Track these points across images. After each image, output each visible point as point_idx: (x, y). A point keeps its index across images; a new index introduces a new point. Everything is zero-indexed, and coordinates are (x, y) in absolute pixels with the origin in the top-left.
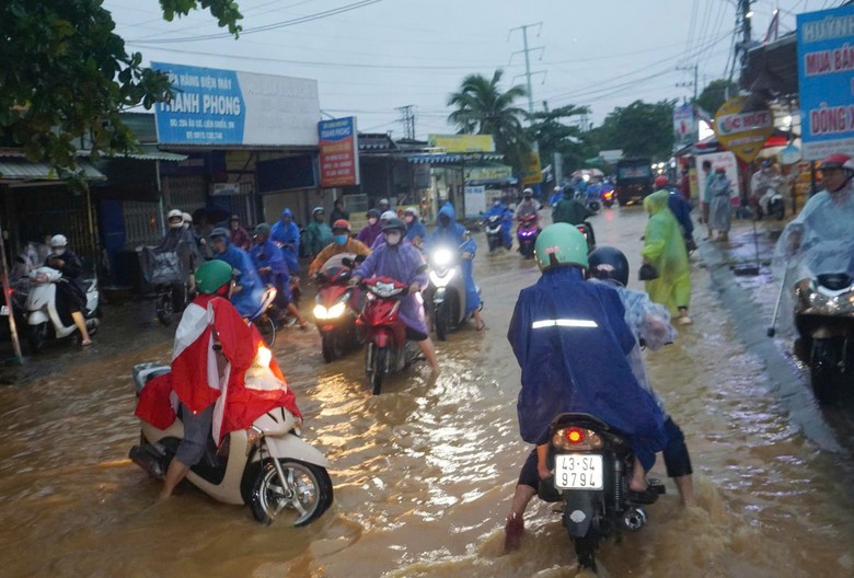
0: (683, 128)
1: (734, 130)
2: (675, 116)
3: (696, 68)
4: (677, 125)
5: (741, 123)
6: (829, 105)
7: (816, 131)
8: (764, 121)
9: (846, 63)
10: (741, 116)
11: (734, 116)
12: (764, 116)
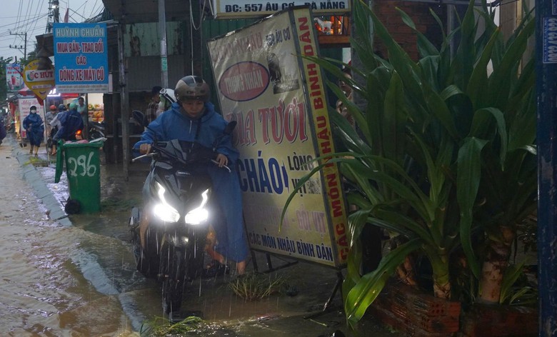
0: (13, 81)
1: (35, 80)
2: (8, 70)
3: (26, 35)
4: (9, 77)
5: (39, 75)
6: (67, 68)
7: (61, 80)
8: (51, 76)
9: (74, 50)
10: (39, 72)
11: (35, 71)
12: (51, 73)
